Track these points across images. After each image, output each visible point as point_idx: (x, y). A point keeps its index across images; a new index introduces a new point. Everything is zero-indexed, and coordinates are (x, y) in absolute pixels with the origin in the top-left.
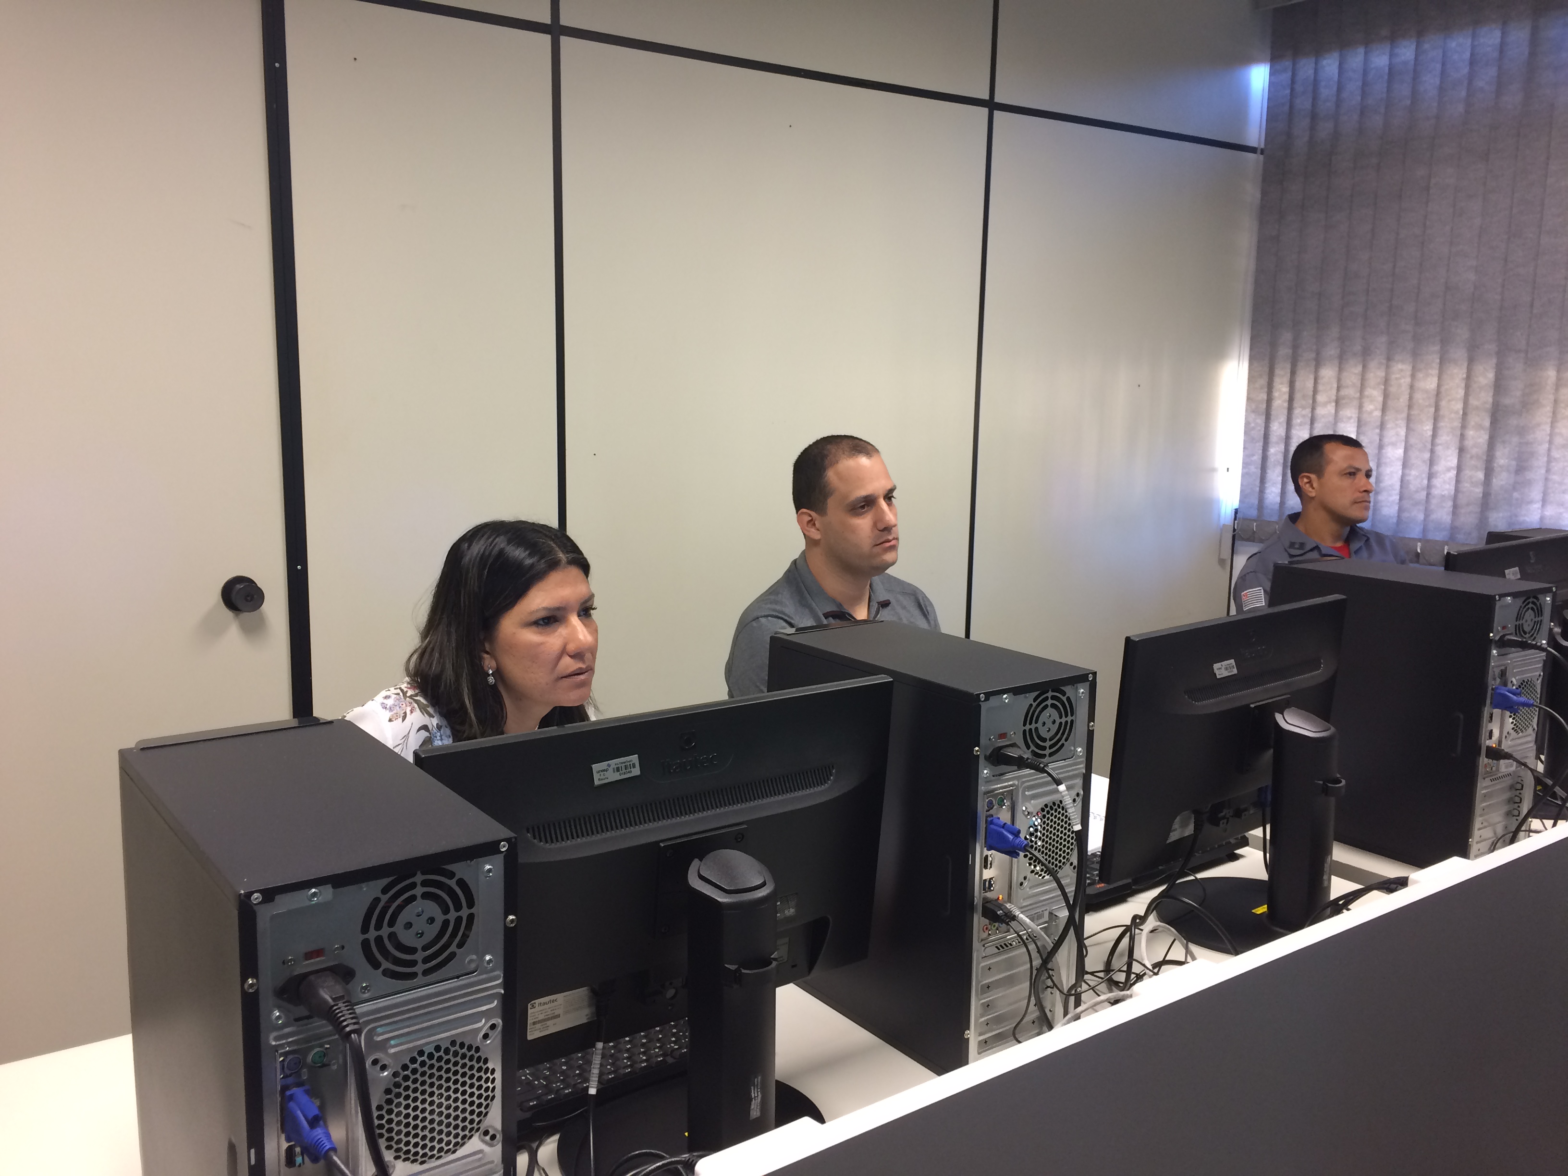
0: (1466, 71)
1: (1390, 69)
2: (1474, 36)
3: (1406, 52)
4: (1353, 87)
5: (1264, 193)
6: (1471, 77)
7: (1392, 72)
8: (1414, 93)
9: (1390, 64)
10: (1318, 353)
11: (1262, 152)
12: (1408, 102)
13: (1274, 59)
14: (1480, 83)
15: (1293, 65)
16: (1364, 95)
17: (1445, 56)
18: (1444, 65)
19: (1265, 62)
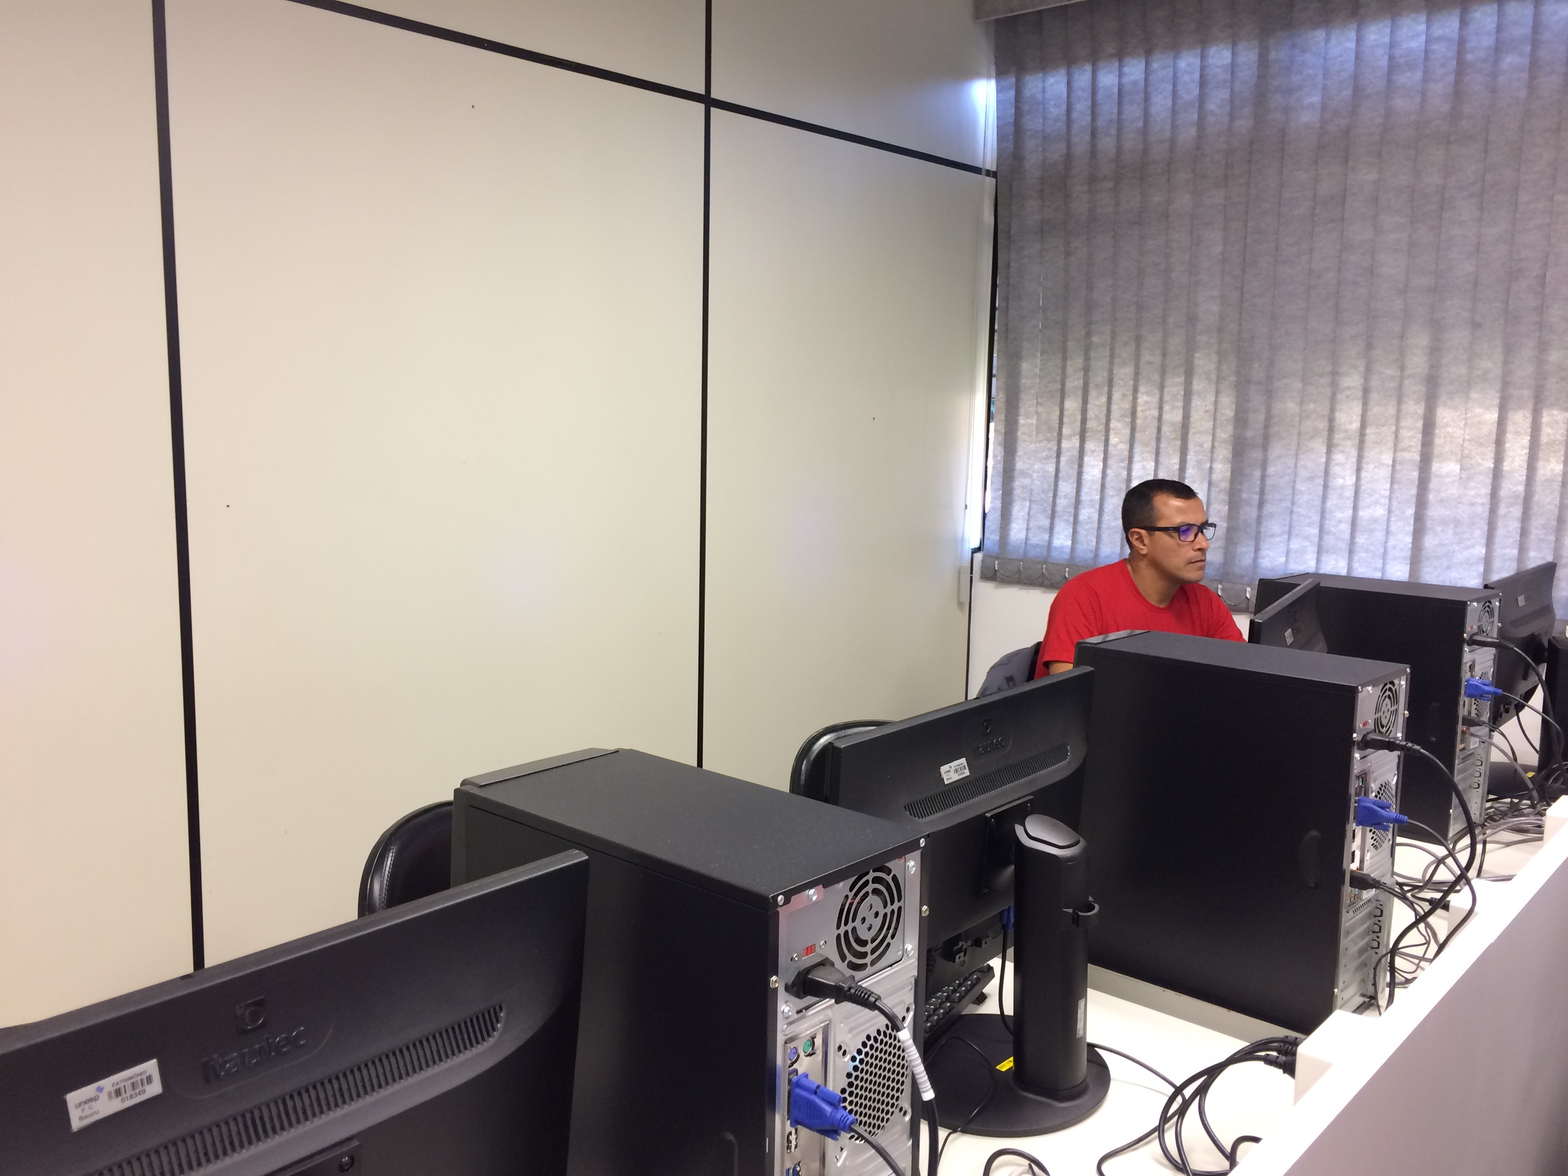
0: (1197, 92)
1: (1120, 90)
2: (1203, 56)
3: (1135, 70)
4: (1082, 106)
6: (1202, 99)
7: (1121, 92)
9: (1120, 84)
10: (1062, 385)
11: (992, 173)
12: (1140, 124)
13: (1000, 74)
14: (1211, 106)
15: (1018, 80)
16: (1094, 115)
17: (1175, 77)
18: (1174, 86)
19: (988, 77)
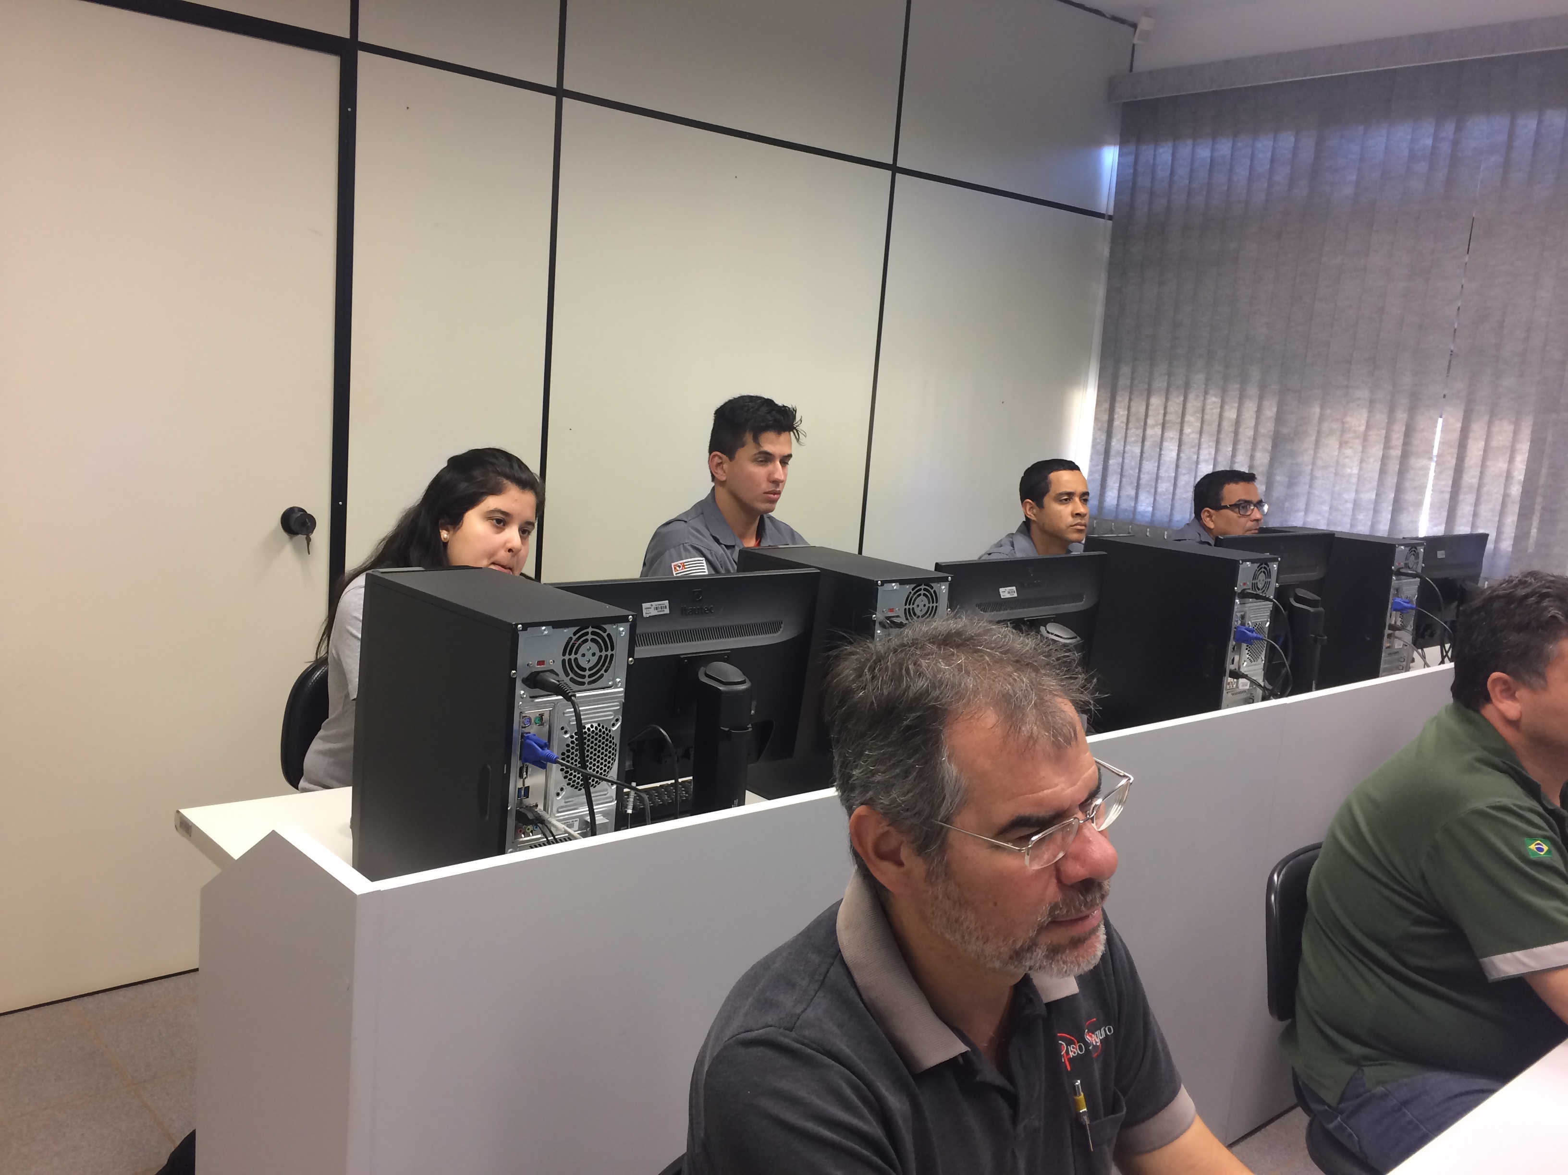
0: (1267, 167)
1: (1211, 160)
2: (1275, 140)
3: (1224, 147)
4: (1182, 171)
5: (1112, 253)
6: (1271, 172)
7: (1212, 163)
8: (1230, 181)
9: (1212, 156)
10: (1150, 385)
11: (1110, 218)
12: (1225, 188)
13: (1122, 143)
14: (1277, 178)
15: (1137, 150)
16: (1191, 179)
17: (1253, 154)
18: (1252, 160)
19: (1115, 145)
